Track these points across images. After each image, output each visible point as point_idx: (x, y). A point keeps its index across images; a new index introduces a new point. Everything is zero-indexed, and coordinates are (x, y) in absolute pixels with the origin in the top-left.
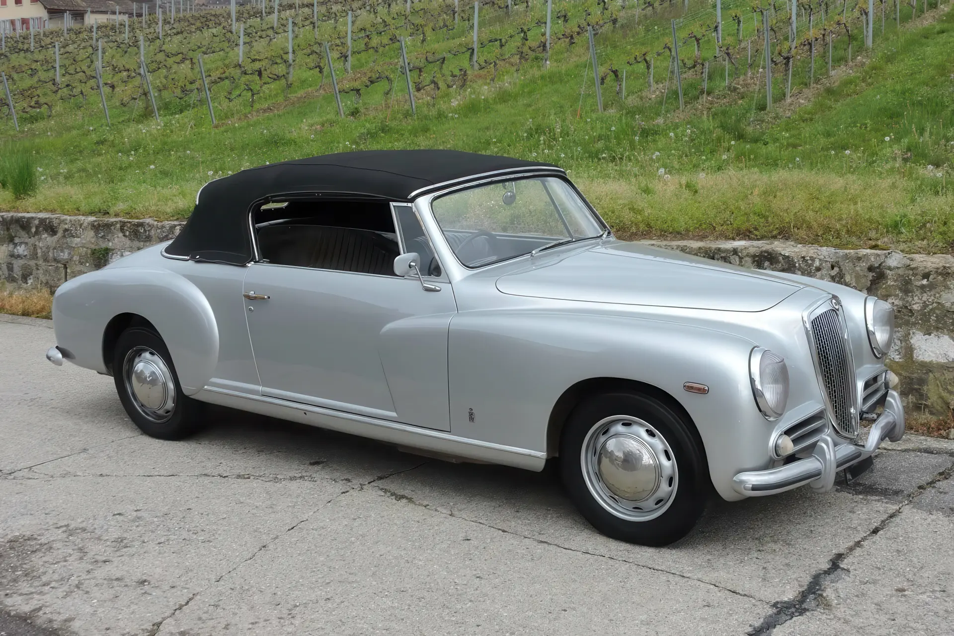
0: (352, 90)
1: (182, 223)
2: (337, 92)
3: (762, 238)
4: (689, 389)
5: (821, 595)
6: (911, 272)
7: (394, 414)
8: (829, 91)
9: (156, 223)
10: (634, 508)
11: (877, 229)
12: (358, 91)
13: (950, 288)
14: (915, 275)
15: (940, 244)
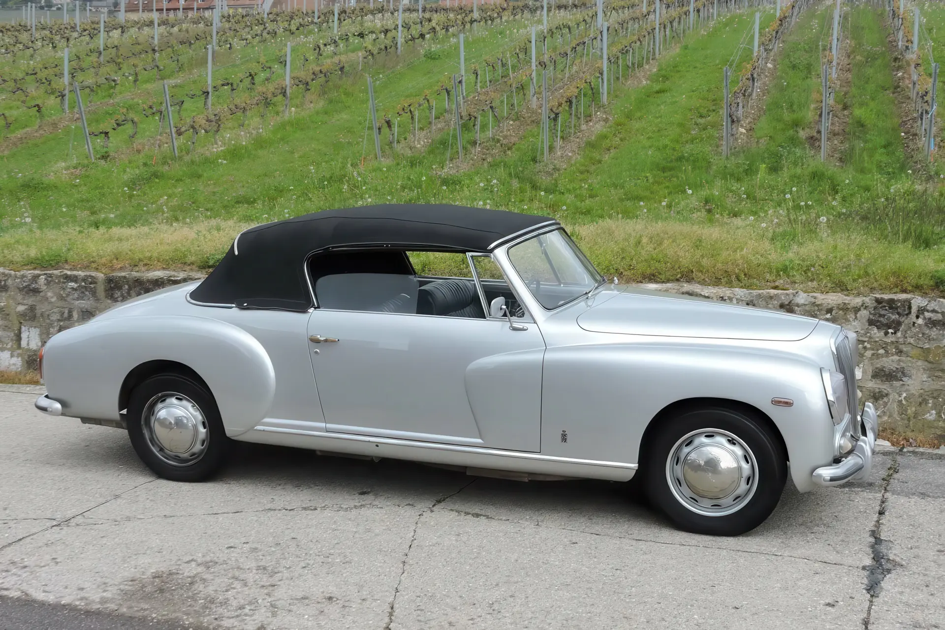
0: (101, 133)
1: (48, 272)
2: (88, 135)
3: (668, 281)
4: (777, 402)
5: (889, 559)
6: (816, 308)
7: (480, 441)
8: (591, 145)
9: (13, 272)
10: (712, 506)
11: (771, 272)
12: (106, 133)
13: (849, 321)
14: (819, 310)
15: (829, 285)
